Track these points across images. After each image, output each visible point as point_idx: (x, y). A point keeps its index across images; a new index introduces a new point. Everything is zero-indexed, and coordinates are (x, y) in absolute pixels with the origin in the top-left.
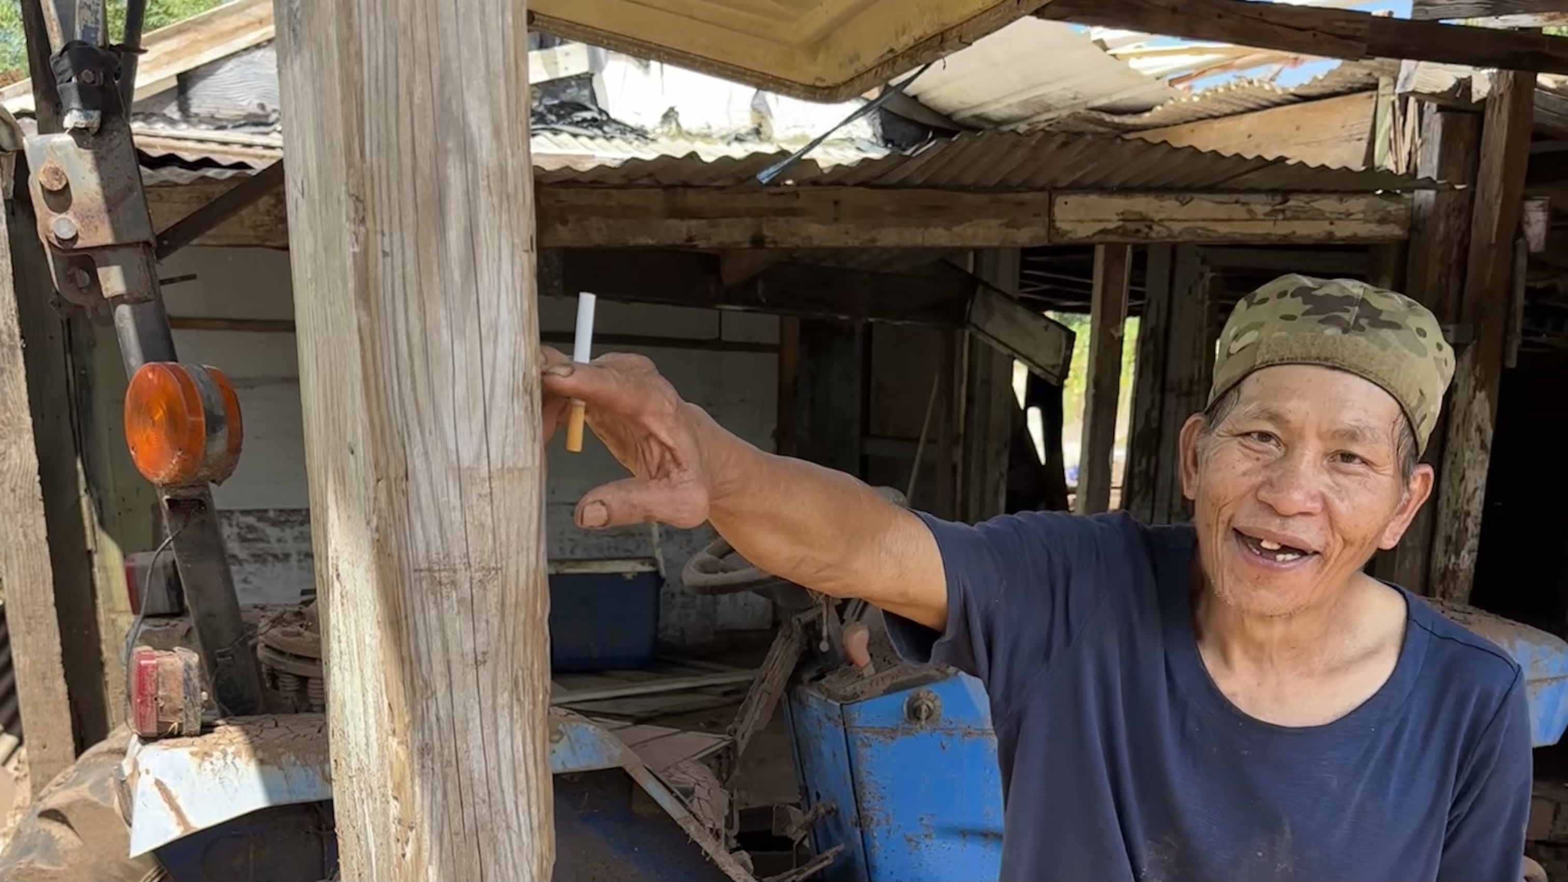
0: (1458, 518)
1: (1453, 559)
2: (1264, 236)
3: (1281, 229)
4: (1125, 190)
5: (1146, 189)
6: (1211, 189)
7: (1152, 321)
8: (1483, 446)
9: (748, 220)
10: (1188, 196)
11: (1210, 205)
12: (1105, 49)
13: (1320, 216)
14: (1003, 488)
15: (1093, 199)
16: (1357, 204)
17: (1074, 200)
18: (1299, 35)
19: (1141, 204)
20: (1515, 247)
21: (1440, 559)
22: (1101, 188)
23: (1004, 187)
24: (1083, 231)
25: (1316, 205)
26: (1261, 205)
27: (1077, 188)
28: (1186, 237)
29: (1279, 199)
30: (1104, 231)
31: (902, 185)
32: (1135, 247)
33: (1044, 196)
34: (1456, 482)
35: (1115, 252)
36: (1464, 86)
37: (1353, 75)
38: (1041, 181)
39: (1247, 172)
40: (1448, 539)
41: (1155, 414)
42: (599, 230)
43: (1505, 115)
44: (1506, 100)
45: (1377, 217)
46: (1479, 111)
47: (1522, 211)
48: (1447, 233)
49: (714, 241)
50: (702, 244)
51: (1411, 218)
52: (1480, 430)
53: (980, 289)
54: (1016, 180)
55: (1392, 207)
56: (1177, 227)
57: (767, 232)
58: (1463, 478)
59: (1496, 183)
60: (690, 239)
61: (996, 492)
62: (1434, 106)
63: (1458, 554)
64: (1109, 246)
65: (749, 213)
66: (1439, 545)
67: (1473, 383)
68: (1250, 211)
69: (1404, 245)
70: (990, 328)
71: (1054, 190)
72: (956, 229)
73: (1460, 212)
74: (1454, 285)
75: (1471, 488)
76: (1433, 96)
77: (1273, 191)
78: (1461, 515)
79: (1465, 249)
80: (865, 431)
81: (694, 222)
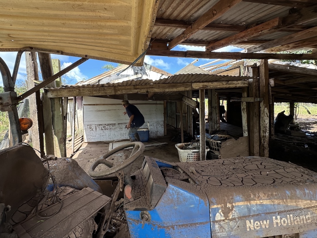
0: (265, 128)
1: (265, 134)
2: (225, 87)
3: (228, 86)
4: (203, 82)
5: (206, 82)
6: (216, 81)
7: (209, 99)
8: (267, 116)
9: (146, 89)
10: (213, 82)
11: (216, 83)
12: (200, 68)
13: (234, 84)
14: (192, 119)
15: (198, 83)
16: (240, 82)
17: (195, 84)
18: (229, 56)
19: (205, 84)
20: (268, 86)
21: (262, 134)
22: (199, 82)
23: (184, 82)
24: (197, 88)
25: (233, 82)
26: (224, 83)
27: (195, 82)
28: (213, 88)
29: (227, 82)
30: (200, 88)
31: (169, 83)
32: (205, 90)
33: (190, 83)
34: (263, 122)
35: (202, 91)
36: (256, 64)
37: (235, 66)
38: (190, 81)
39: (222, 78)
40: (263, 131)
41: (211, 111)
42: (124, 91)
43: (263, 67)
44: (263, 65)
45: (243, 83)
46: (258, 68)
47: (269, 81)
48: (255, 85)
49: (141, 92)
50: (139, 93)
51: (249, 83)
52: (266, 114)
53: (184, 96)
54: (186, 81)
55: (245, 82)
56: (211, 87)
57: (149, 91)
58: (265, 121)
59: (263, 77)
60: (137, 92)
61: (191, 120)
62: (251, 67)
63: (266, 133)
64: (201, 90)
65: (146, 88)
66: (262, 132)
67: (264, 107)
68: (223, 84)
69: (248, 87)
70: (186, 101)
71: (192, 82)
72: (177, 89)
73: (257, 82)
74: (258, 92)
75: (266, 123)
76: (250, 66)
77: (226, 81)
78: (265, 127)
79: (259, 87)
80: (176, 112)
81: (138, 90)
